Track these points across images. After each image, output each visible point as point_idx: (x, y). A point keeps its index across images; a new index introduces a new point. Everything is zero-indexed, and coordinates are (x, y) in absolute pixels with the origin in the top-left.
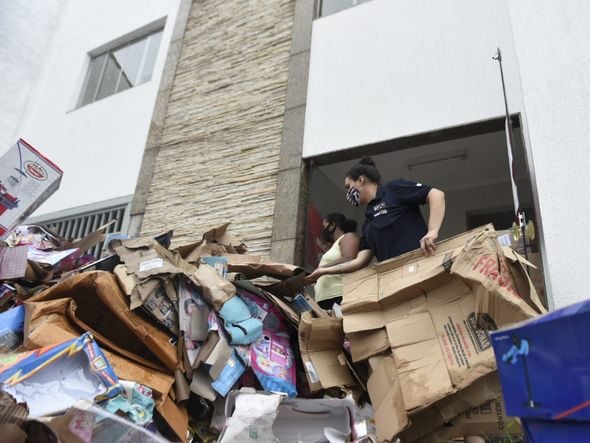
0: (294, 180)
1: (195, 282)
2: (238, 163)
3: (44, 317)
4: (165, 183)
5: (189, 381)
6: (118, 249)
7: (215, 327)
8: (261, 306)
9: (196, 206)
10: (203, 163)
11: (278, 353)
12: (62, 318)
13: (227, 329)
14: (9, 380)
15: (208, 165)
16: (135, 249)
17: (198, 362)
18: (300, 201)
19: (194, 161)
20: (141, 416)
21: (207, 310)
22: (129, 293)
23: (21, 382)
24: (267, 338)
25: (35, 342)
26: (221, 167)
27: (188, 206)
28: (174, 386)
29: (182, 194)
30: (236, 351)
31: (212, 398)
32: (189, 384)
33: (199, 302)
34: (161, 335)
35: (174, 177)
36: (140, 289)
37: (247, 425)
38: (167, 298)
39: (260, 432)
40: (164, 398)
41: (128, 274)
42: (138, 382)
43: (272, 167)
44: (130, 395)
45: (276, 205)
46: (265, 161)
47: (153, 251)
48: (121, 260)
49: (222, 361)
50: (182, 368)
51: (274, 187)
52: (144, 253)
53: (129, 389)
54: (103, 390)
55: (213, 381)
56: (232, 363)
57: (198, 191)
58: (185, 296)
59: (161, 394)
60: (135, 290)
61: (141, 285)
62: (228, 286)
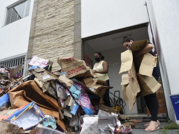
0: (79, 46)
2: (60, 41)
3: (17, 97)
4: (37, 48)
5: (63, 112)
6: (34, 73)
7: (69, 94)
8: (79, 86)
9: (48, 55)
10: (49, 41)
11: (86, 100)
12: (22, 97)
13: (72, 95)
14: (12, 119)
15: (51, 42)
16: (39, 72)
17: (65, 105)
18: (82, 52)
19: (46, 41)
20: (54, 126)
21: (64, 89)
22: (41, 87)
23: (16, 119)
24: (82, 96)
25: (16, 105)
26: (55, 42)
27: (45, 55)
29: (43, 52)
30: (76, 101)
31: (71, 116)
33: (62, 87)
34: (52, 99)
35: (39, 46)
38: (52, 87)
39: (93, 128)
41: (39, 81)
42: (50, 115)
43: (72, 42)
44: (48, 120)
45: (74, 54)
46: (69, 40)
48: (36, 76)
50: (60, 109)
51: (73, 48)
52: (43, 73)
53: (48, 118)
54: (41, 119)
56: (75, 105)
57: (48, 50)
58: (58, 86)
59: (57, 118)
60: (43, 86)
61: (45, 84)
62: (71, 81)
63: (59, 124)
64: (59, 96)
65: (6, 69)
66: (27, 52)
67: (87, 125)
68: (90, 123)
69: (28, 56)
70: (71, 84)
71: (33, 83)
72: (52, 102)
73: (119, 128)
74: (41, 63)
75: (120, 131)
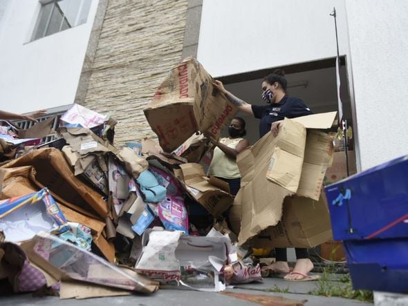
1: (120, 159)
2: (149, 83)
3: (13, 178)
4: (96, 97)
5: (115, 225)
6: (65, 134)
7: (134, 189)
8: (165, 178)
9: (118, 113)
10: (124, 83)
11: (176, 209)
12: (25, 180)
13: (142, 191)
15: (127, 85)
16: (77, 136)
17: (122, 211)
19: (116, 82)
20: (83, 245)
21: (128, 178)
22: (73, 164)
24: (169, 200)
25: (7, 194)
28: (105, 228)
29: (108, 105)
30: (148, 206)
31: (132, 236)
32: (116, 227)
33: (123, 173)
34: (96, 194)
36: (81, 161)
37: (158, 251)
39: (166, 256)
40: (99, 234)
41: (73, 152)
42: (80, 223)
44: (75, 231)
47: (90, 136)
48: (67, 143)
49: (139, 212)
50: (111, 216)
52: (83, 138)
53: (74, 228)
54: (56, 227)
55: (132, 225)
56: (145, 214)
57: (119, 103)
58: (113, 168)
59: (97, 232)
60: (78, 162)
61: (82, 159)
62: (143, 162)
63: (98, 245)
65: (11, 129)
67: (155, 248)
68: (161, 245)
70: (143, 167)
71: (55, 153)
72: (92, 200)
73: (231, 265)
74: (88, 121)
75: (232, 273)
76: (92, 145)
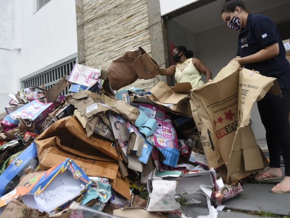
0: (158, 29)
1: (117, 111)
2: (126, 25)
3: (45, 150)
4: (91, 44)
5: (126, 165)
6: (72, 101)
7: (132, 130)
9: (110, 53)
10: (108, 29)
11: (167, 133)
12: (55, 148)
13: (141, 131)
14: (36, 193)
15: (111, 30)
16: (80, 99)
17: (129, 150)
18: (164, 41)
19: (103, 29)
20: (105, 197)
21: (126, 123)
22: (84, 127)
23: (42, 192)
24: (160, 125)
25: (45, 165)
26: (118, 30)
27: (106, 54)
28: (119, 170)
29: (101, 48)
30: (146, 140)
33: (122, 121)
34: (107, 143)
35: (95, 39)
36: (90, 124)
37: (161, 198)
38: (105, 124)
39: (168, 201)
40: (115, 181)
41: (82, 116)
42: (100, 177)
43: (145, 24)
44: (97, 184)
45: (152, 46)
46: (141, 22)
47: (90, 99)
48: (75, 107)
49: (141, 147)
50: (121, 159)
51: (148, 37)
52: (86, 101)
53: (96, 181)
54: (83, 187)
55: (139, 157)
56: (146, 146)
57: (109, 45)
58: (113, 120)
59: (113, 180)
60: (87, 125)
61: (89, 121)
63: (116, 190)
64: (116, 137)
65: (39, 93)
66: (77, 51)
67: (159, 195)
68: (163, 193)
69: (79, 59)
72: (104, 150)
73: (220, 191)
74: (88, 77)
75: (222, 197)
76: (94, 107)
